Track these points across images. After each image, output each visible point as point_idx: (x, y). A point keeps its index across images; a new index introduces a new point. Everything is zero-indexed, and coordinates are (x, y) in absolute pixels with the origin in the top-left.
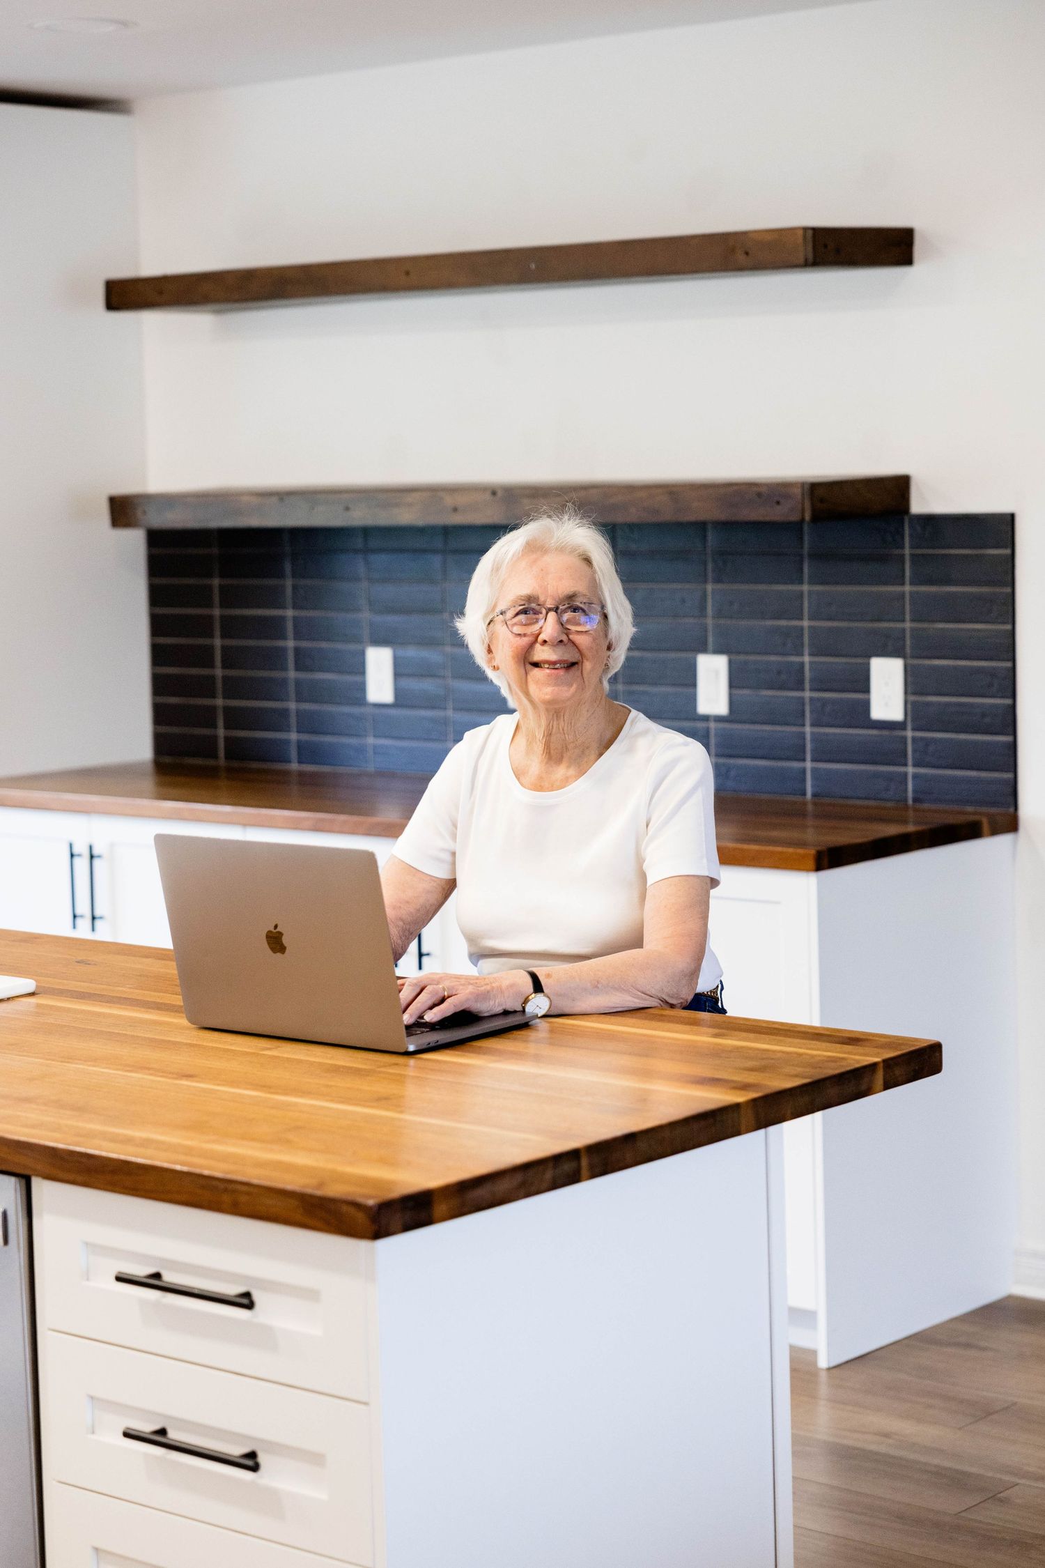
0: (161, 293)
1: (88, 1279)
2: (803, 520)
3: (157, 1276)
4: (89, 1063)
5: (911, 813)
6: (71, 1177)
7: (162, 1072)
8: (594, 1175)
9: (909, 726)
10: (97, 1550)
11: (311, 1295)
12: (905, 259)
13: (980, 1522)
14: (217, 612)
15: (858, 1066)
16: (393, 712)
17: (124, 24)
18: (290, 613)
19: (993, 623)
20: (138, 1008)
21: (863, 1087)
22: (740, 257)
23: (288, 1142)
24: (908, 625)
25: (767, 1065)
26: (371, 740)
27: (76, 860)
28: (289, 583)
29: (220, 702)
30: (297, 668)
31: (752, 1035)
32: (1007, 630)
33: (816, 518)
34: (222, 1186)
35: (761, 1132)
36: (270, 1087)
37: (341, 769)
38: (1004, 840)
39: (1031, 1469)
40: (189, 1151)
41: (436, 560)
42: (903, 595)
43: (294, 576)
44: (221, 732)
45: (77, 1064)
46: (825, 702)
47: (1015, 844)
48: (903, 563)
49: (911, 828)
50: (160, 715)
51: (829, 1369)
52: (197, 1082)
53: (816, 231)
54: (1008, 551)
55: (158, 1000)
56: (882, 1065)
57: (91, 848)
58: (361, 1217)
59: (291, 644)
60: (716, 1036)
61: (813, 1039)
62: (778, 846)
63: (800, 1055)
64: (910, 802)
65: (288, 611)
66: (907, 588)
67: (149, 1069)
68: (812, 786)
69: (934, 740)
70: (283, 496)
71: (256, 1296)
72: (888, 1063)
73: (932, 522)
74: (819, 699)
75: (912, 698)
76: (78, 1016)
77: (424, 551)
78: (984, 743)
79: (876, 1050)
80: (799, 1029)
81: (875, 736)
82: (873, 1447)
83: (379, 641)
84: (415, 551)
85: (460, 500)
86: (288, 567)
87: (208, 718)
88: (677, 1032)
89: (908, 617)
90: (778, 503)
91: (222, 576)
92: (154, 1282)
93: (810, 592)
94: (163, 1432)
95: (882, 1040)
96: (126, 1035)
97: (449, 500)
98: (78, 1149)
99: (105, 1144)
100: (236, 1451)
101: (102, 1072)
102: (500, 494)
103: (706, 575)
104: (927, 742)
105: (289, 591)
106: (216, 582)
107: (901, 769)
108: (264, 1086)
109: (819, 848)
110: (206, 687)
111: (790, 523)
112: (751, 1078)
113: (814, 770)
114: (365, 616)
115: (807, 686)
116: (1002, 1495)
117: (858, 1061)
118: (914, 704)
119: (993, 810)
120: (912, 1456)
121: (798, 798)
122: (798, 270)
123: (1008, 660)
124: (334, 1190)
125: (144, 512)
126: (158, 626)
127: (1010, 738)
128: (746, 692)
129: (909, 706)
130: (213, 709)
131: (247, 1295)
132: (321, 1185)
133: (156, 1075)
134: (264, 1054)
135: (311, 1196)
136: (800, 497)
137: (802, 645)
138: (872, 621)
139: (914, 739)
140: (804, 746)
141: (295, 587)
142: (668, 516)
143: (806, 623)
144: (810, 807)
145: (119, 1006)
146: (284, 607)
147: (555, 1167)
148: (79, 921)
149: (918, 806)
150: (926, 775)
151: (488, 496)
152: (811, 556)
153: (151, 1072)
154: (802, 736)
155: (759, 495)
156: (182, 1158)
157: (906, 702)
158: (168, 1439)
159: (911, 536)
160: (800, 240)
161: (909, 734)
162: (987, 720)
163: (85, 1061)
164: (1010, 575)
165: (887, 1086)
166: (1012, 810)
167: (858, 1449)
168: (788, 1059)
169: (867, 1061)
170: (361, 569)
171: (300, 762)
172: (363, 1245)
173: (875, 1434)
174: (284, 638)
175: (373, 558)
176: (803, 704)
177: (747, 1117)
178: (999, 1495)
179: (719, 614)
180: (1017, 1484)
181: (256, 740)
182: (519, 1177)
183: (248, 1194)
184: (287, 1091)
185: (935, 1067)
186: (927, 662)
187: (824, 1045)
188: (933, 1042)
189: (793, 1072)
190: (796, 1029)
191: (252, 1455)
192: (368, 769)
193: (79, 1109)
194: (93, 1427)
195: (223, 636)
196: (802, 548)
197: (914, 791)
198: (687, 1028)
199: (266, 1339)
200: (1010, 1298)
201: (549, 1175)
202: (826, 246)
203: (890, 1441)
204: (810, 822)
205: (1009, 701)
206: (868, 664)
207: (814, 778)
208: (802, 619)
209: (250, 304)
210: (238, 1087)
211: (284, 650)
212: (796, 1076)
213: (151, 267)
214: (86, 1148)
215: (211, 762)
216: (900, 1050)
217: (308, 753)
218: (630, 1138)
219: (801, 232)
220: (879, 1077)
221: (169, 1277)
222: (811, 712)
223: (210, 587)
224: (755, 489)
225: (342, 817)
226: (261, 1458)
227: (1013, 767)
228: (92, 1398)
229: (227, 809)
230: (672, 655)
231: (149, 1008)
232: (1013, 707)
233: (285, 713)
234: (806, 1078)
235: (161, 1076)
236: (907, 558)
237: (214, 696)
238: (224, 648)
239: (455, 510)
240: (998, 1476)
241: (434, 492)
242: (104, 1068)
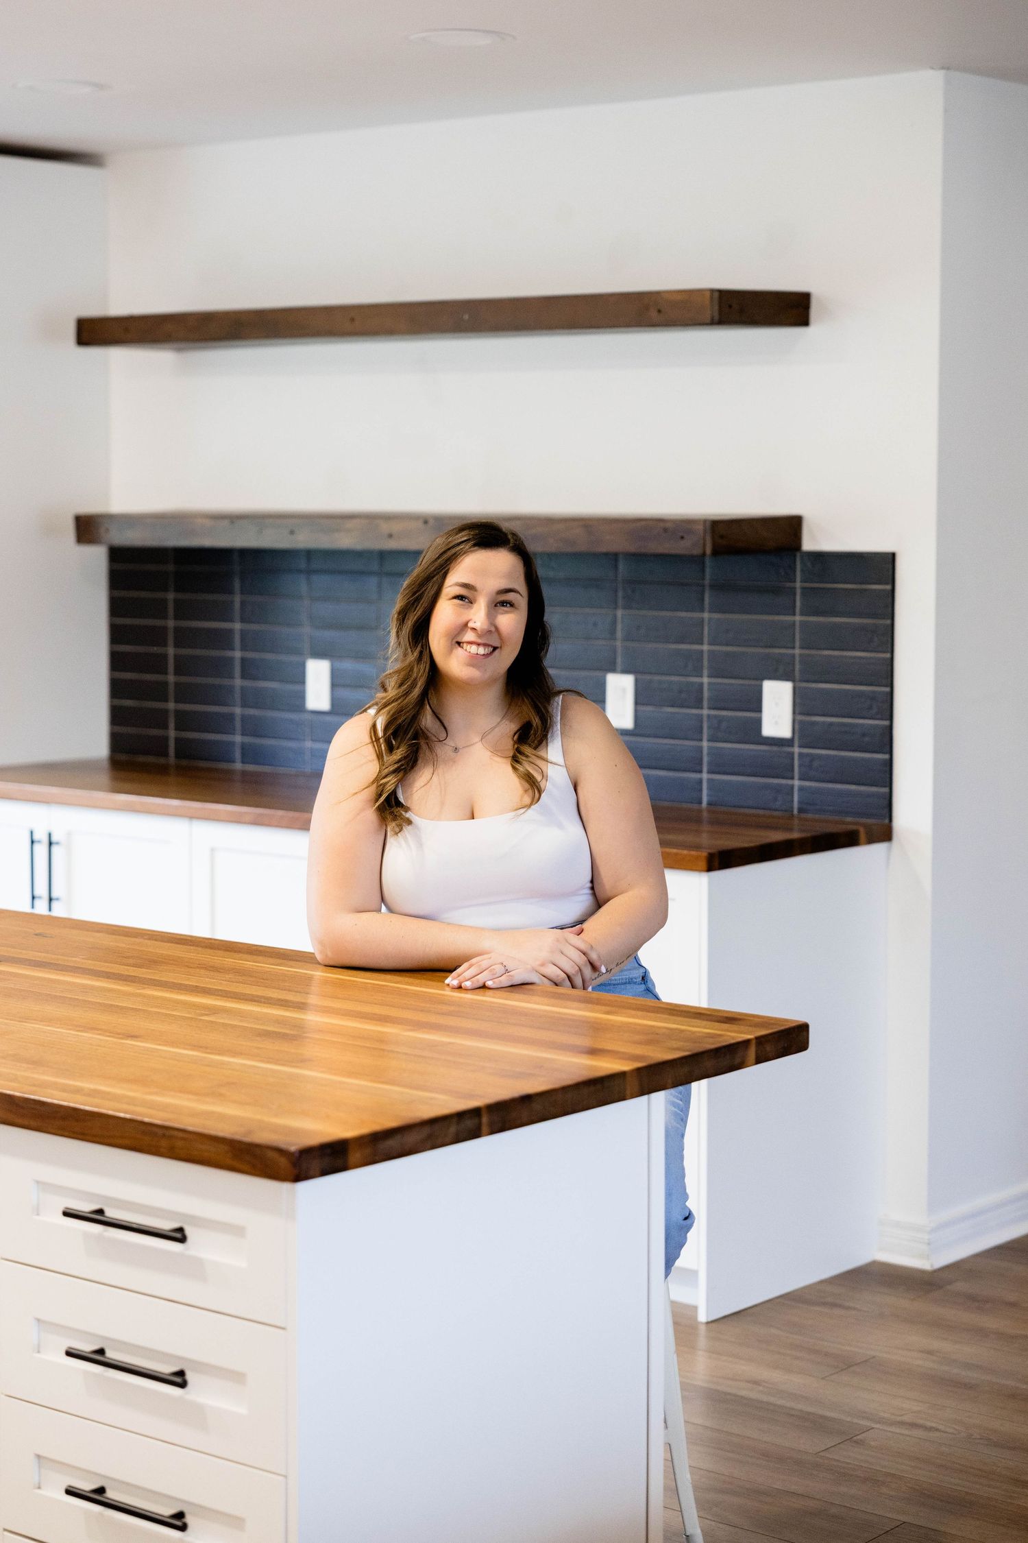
0: (127, 330)
1: (38, 1214)
2: (704, 554)
3: (101, 1212)
4: (44, 1023)
5: (796, 822)
6: (26, 1122)
7: (110, 1033)
8: (493, 1132)
9: (796, 743)
10: (38, 1457)
11: (238, 1231)
12: (803, 321)
13: (838, 1461)
14: (171, 623)
15: (733, 1041)
16: (328, 718)
17: (100, 87)
18: (237, 626)
19: (871, 651)
20: (90, 977)
21: (737, 1061)
22: (653, 314)
23: (221, 1095)
24: (797, 651)
25: (652, 1038)
26: (308, 744)
27: (36, 846)
28: (237, 599)
29: (171, 706)
30: (243, 677)
31: (640, 1013)
32: (884, 659)
33: (716, 552)
34: (160, 1132)
35: (645, 1098)
36: (207, 1048)
37: (281, 770)
38: (879, 849)
39: (886, 1415)
40: (132, 1101)
41: (373, 581)
42: (794, 624)
43: (242, 593)
44: (172, 734)
45: (32, 1023)
46: (720, 720)
47: (889, 849)
48: (795, 594)
49: (795, 835)
50: (118, 716)
51: (708, 1323)
52: (142, 1042)
53: (722, 293)
54: (889, 587)
55: (108, 970)
56: (754, 1042)
57: (50, 835)
58: (283, 1161)
59: (238, 654)
60: (608, 1013)
61: (694, 1018)
62: (674, 848)
63: (682, 1031)
64: (795, 812)
65: (236, 624)
66: (798, 618)
67: (98, 1029)
68: (708, 795)
69: (820, 757)
70: (234, 519)
71: (189, 1231)
72: (760, 1040)
73: (820, 558)
74: (716, 716)
75: (799, 718)
76: (35, 982)
77: (362, 573)
78: (863, 759)
79: (750, 1029)
80: (681, 1009)
81: (764, 751)
82: (743, 1393)
83: (319, 654)
84: (352, 572)
85: (395, 527)
86: (237, 584)
87: (159, 719)
88: (573, 1009)
89: (797, 644)
90: (682, 538)
91: (177, 590)
92: (98, 1217)
93: (710, 619)
94: (101, 1352)
95: (756, 1019)
96: (78, 999)
97: (385, 527)
98: (32, 1097)
99: (55, 1093)
100: (166, 1369)
101: (56, 1031)
102: (431, 522)
103: (616, 603)
104: (813, 758)
105: (237, 605)
106: (171, 596)
107: (790, 782)
108: (201, 1047)
109: (710, 851)
110: (159, 692)
111: (692, 556)
112: (639, 1050)
113: (709, 781)
114: (306, 630)
115: (705, 704)
116: (858, 1437)
117: (733, 1038)
118: (801, 722)
119: (869, 821)
120: (780, 1402)
121: (695, 806)
122: (705, 327)
123: (886, 686)
124: (262, 1137)
125: (107, 530)
126: (116, 635)
127: (887, 756)
128: (650, 708)
129: (797, 727)
130: (166, 711)
131: (181, 1230)
132: (250, 1132)
133: (103, 1035)
134: (201, 1019)
135: (240, 1142)
136: (701, 532)
137: (702, 666)
138: (766, 647)
139: (801, 755)
140: (701, 759)
141: (243, 603)
142: (582, 547)
143: (705, 647)
144: (705, 814)
145: (72, 974)
146: (232, 620)
147: (458, 1123)
148: (37, 902)
149: (803, 815)
150: (810, 787)
151: (420, 524)
152: (712, 587)
153: (99, 1032)
154: (700, 749)
155: (665, 530)
156: (125, 1107)
157: (794, 721)
158: (105, 1358)
159: (802, 571)
160: (707, 302)
161: (796, 750)
162: (867, 739)
163: (41, 1021)
164: (890, 609)
165: (759, 1061)
166: (887, 821)
167: (729, 1394)
168: (671, 1034)
169: (740, 1037)
170: (304, 588)
171: (243, 762)
172: (285, 1187)
173: (749, 1382)
174: (233, 649)
175: (315, 578)
176: (701, 722)
177: (632, 1084)
178: (855, 1438)
179: (627, 638)
180: (873, 1428)
181: (204, 742)
182: (426, 1131)
183: (184, 1139)
184: (221, 1052)
185: (803, 1046)
186: (814, 685)
187: (705, 1023)
188: (801, 1023)
189: (675, 1046)
190: (678, 1009)
191: (181, 1373)
192: (306, 770)
193: (36, 1063)
194: (39, 1346)
195: (176, 645)
196: (703, 579)
197: (799, 802)
198: (583, 1005)
199: (197, 1270)
200: (874, 1263)
201: (453, 1129)
202: (730, 306)
203: (761, 1388)
204: (706, 827)
205: (887, 723)
206: (761, 686)
207: (709, 789)
208: (702, 644)
209: (210, 344)
210: (177, 1047)
211: (232, 659)
212: (678, 1049)
213: (119, 306)
214: (39, 1096)
215: (162, 760)
216: (771, 1029)
217: (251, 754)
218: (526, 1099)
219: (708, 294)
220: (752, 1053)
221: (111, 1213)
222: (709, 728)
223: (165, 601)
224: (662, 525)
225: (280, 813)
226: (189, 1376)
227: (888, 781)
228: (38, 1320)
229: (175, 803)
230: (584, 673)
231: (99, 977)
232: (890, 729)
233: (230, 717)
234: (684, 1051)
235: (109, 1036)
236: (798, 592)
237: (166, 700)
238: (176, 656)
239: (390, 536)
240: (855, 1421)
241: (372, 519)
242: (58, 1028)
